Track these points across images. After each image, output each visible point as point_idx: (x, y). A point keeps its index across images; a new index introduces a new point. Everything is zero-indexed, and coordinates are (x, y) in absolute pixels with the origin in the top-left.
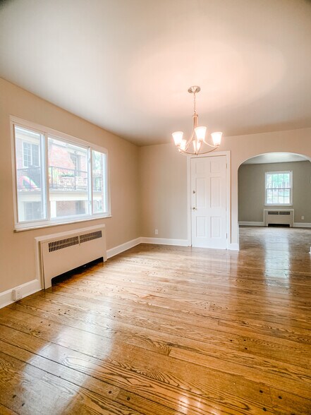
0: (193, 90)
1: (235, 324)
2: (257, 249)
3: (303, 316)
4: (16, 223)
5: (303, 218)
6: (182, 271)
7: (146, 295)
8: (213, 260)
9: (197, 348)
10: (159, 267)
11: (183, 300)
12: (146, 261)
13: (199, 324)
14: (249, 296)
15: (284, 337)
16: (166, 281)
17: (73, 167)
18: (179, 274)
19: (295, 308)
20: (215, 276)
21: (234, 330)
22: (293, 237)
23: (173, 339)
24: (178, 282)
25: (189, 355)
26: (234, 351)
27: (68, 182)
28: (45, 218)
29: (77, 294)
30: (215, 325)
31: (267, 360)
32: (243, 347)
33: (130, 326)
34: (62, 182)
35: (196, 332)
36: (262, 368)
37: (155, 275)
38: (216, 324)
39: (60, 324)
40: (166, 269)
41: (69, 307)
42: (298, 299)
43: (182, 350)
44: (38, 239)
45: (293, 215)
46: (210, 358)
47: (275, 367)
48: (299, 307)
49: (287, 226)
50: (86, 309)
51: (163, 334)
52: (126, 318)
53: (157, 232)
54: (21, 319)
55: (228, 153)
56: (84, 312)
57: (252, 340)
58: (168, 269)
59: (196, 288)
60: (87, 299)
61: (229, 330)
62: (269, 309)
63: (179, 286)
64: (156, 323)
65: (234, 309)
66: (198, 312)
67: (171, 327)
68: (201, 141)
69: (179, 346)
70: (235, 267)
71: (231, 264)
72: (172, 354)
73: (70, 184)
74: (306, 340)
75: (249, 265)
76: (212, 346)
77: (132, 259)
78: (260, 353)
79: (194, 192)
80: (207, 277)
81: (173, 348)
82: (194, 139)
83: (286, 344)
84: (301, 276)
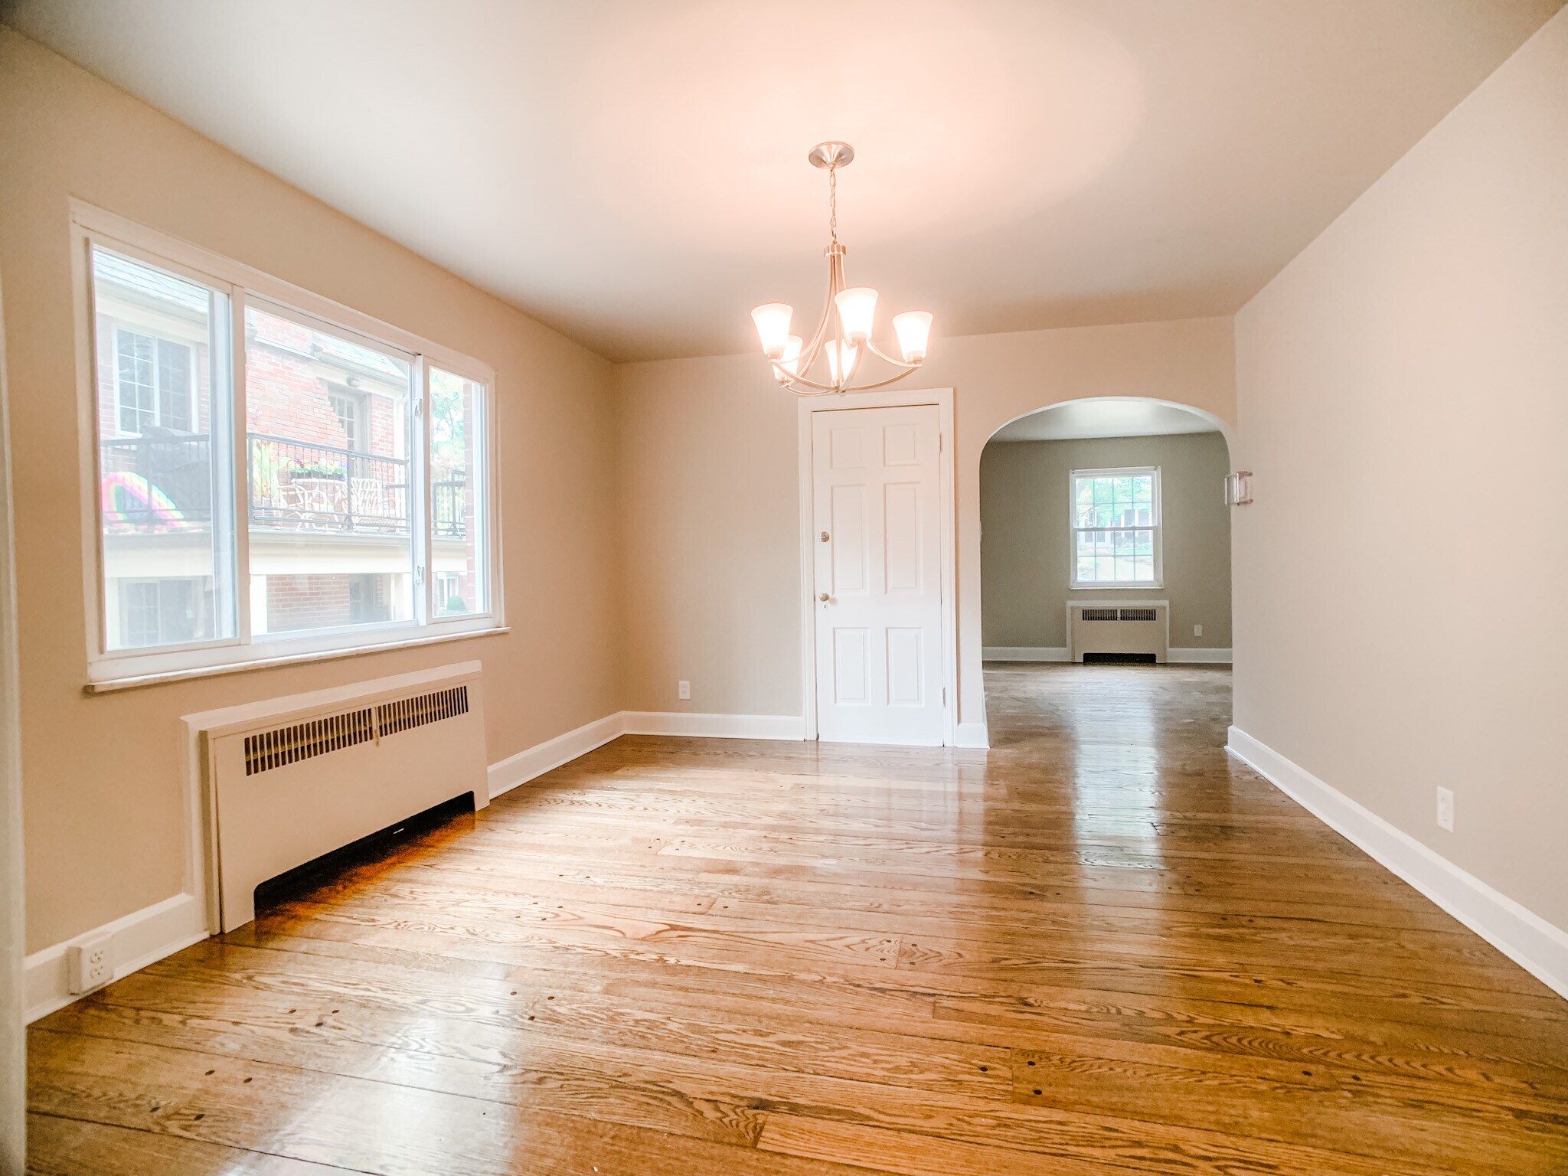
0: (829, 156)
1: (994, 1010)
2: (1048, 743)
3: (1220, 960)
4: (92, 654)
5: (1198, 630)
6: (787, 832)
7: (653, 928)
8: (896, 784)
9: (861, 1110)
10: (700, 822)
11: (796, 937)
12: (648, 799)
13: (863, 1020)
14: (1032, 904)
15: (1166, 1040)
16: (730, 869)
17: (340, 439)
18: (776, 840)
19: (1191, 935)
20: (909, 842)
21: (990, 1032)
22: (1167, 697)
23: (768, 1085)
24: (776, 872)
25: (835, 1138)
26: (995, 1105)
27: (320, 501)
28: (227, 633)
29: (372, 940)
30: (921, 1018)
31: (1111, 1122)
32: (1026, 1089)
33: (598, 1050)
34: (293, 499)
35: (855, 1047)
36: (1097, 1152)
37: (686, 852)
38: (926, 1013)
39: (298, 1070)
40: (726, 825)
41: (341, 999)
42: (1199, 905)
43: (806, 1123)
44: (197, 721)
45: (1164, 620)
46: (914, 1140)
47: (1139, 1144)
48: (1204, 930)
49: (1147, 660)
50: (410, 1000)
51: (727, 1069)
52: (582, 1021)
53: (684, 690)
54: (105, 1070)
55: (944, 396)
56: (405, 1010)
57: (1055, 1059)
58: (736, 826)
59: (846, 890)
60: (413, 961)
61: (973, 1030)
62: (1106, 947)
63: (780, 884)
64: (698, 1030)
65: (987, 957)
66: (856, 975)
67: (759, 1041)
68: (859, 343)
69: (794, 1109)
70: (977, 808)
71: (961, 797)
72: (771, 1139)
73: (326, 507)
74: (1234, 1040)
75: (1026, 797)
76: (916, 1096)
77: (592, 796)
78: (1088, 1103)
79: (825, 538)
80: (882, 846)
81: (772, 1118)
82: (834, 333)
83: (1168, 1062)
84: (1206, 827)
